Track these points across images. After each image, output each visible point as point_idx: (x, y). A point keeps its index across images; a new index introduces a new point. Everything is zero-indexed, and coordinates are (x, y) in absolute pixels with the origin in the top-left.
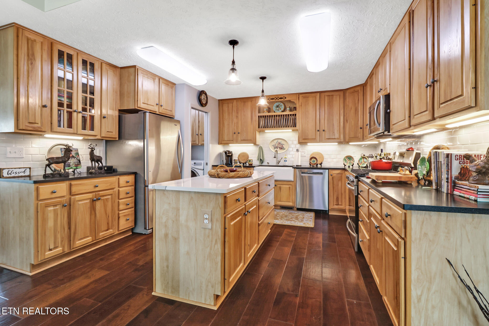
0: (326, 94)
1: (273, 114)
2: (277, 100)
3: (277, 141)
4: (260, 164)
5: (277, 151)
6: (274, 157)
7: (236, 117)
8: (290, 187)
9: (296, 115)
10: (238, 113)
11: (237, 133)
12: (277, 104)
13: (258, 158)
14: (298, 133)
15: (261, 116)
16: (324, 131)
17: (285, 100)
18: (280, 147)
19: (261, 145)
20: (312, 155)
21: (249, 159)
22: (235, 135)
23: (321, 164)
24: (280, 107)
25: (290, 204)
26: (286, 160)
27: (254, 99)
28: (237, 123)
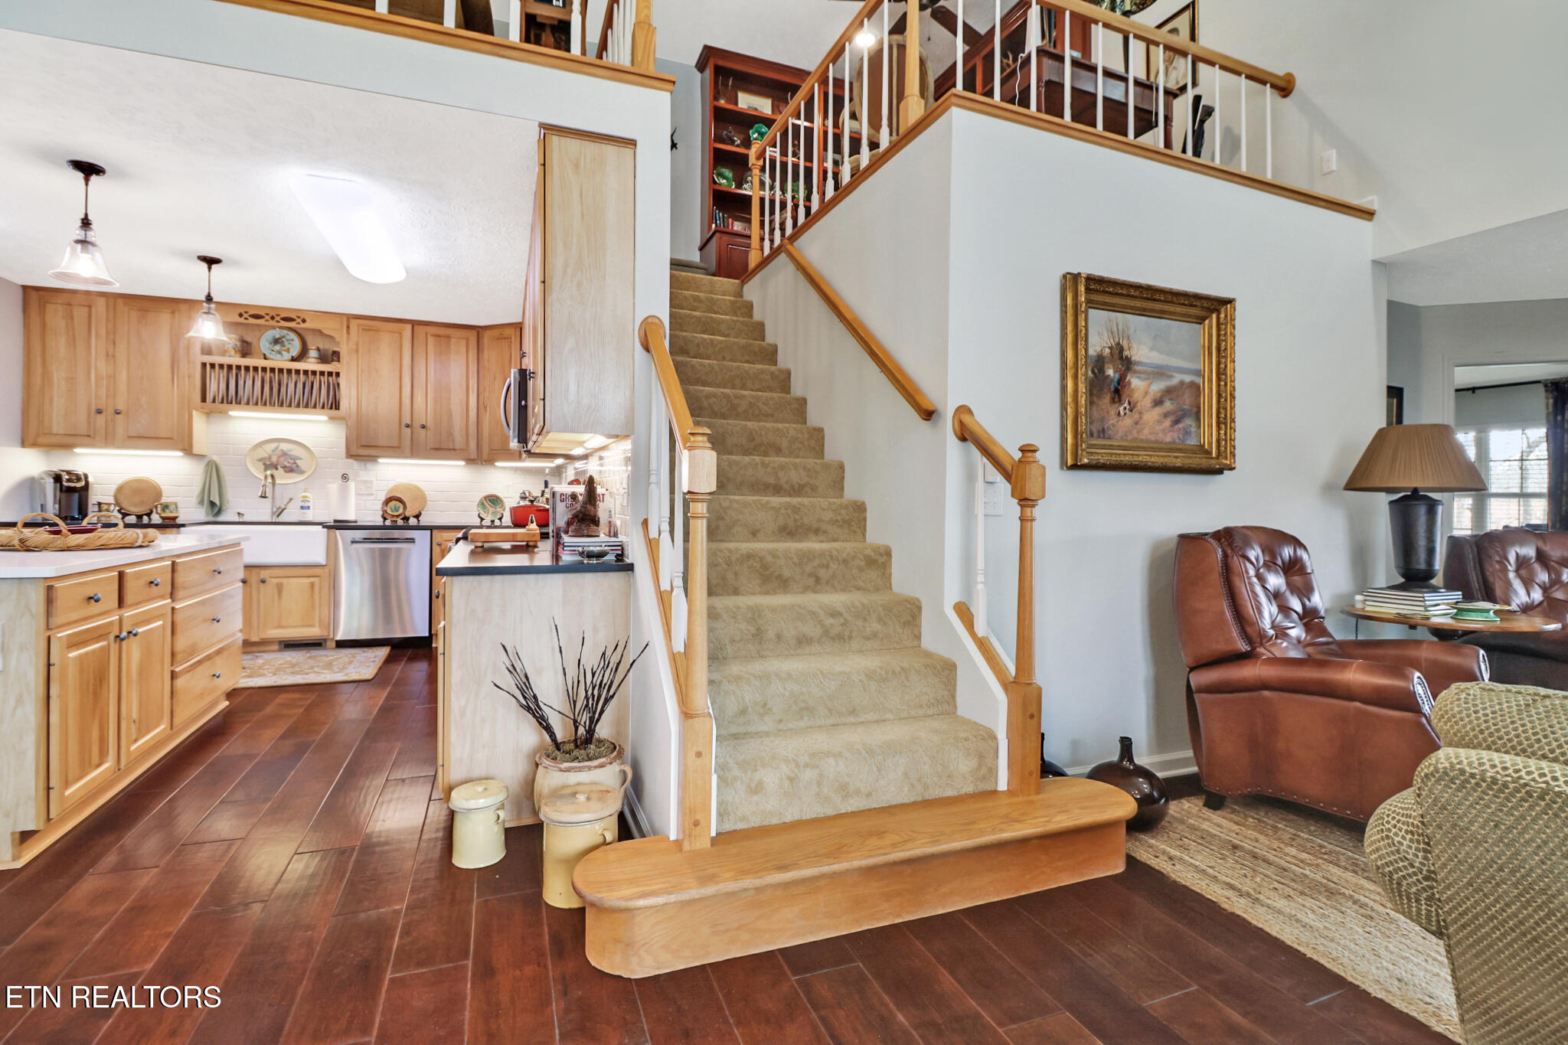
0: (429, 329)
1: (261, 363)
2: (273, 323)
3: (277, 448)
4: (211, 519)
5: (272, 476)
6: (261, 497)
7: (108, 355)
8: (312, 585)
9: (338, 374)
10: (117, 344)
11: (111, 410)
12: (271, 334)
13: (200, 499)
14: (345, 426)
15: (213, 366)
16: (423, 427)
17: (303, 325)
18: (287, 465)
19: (215, 458)
20: (391, 490)
21: (164, 500)
22: (100, 420)
23: (417, 517)
24: (286, 343)
25: (313, 632)
26: (307, 504)
27: (183, 307)
28: (112, 377)
